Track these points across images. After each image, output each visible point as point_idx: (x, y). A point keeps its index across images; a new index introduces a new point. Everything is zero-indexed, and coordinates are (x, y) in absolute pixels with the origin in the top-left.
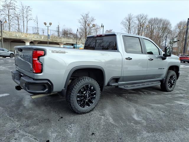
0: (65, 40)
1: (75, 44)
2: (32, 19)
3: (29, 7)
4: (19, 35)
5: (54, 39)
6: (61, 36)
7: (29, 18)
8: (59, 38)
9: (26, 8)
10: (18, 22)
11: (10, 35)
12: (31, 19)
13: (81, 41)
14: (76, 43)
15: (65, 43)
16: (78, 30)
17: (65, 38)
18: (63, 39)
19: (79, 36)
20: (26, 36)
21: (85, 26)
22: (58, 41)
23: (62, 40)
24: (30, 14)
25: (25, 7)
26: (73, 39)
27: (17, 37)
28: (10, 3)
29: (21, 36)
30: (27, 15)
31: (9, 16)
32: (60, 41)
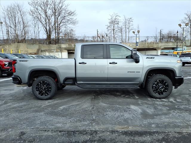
0: (163, 45)
1: (175, 48)
3: (131, 18)
5: (150, 45)
7: (130, 28)
8: (156, 43)
9: (129, 20)
10: (122, 34)
12: (132, 29)
14: (177, 46)
15: (163, 47)
17: (163, 43)
18: (161, 43)
22: (154, 46)
23: (160, 45)
24: (132, 24)
25: (127, 20)
26: (173, 42)
28: (115, 19)
30: (129, 26)
31: (114, 30)
32: (157, 46)
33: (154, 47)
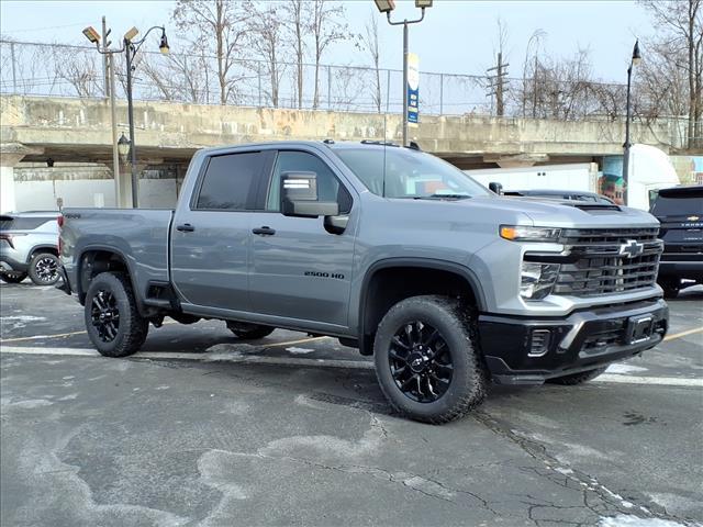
1: (612, 158)
2: (342, 37)
4: (243, 128)
5: (463, 137)
6: (511, 107)
7: (326, 29)
8: (501, 125)
11: (192, 128)
12: (339, 31)
13: (656, 129)
14: (619, 150)
15: (540, 152)
16: (636, 54)
17: (542, 123)
18: (530, 126)
19: (646, 101)
20: (287, 130)
21: (686, 27)
23: (524, 137)
26: (600, 122)
27: (232, 137)
29: (254, 128)
31: (219, 28)
32: (510, 143)
33: (490, 150)
